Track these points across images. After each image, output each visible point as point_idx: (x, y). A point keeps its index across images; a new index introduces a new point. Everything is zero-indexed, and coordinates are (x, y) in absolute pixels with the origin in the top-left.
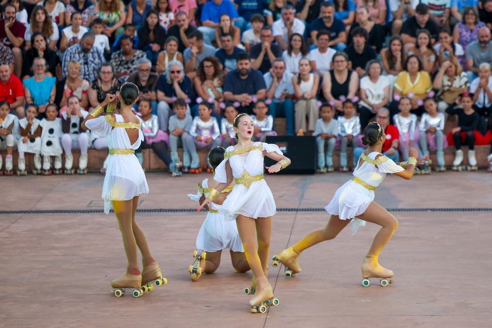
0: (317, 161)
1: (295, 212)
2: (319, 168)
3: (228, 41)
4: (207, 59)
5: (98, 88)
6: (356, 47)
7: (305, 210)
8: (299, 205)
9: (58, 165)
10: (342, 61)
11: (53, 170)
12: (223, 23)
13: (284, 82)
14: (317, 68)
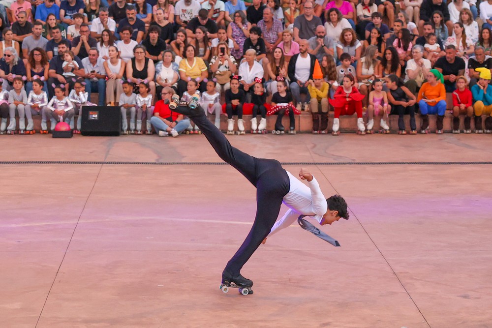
0: (122, 126)
1: (101, 165)
2: (122, 130)
4: (37, 49)
6: (151, 41)
7: (109, 163)
8: (105, 159)
10: (141, 53)
12: (50, 22)
13: (97, 66)
14: (121, 55)
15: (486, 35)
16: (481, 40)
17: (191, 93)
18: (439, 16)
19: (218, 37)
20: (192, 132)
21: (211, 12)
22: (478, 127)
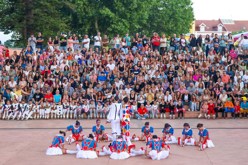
3: (105, 86)
5: (72, 98)
6: (136, 88)
9: (61, 117)
10: (133, 92)
11: (60, 118)
14: (127, 93)
15: (246, 85)
16: (244, 87)
17: (148, 105)
18: (231, 80)
19: (158, 87)
20: (149, 118)
21: (156, 79)
22: (243, 116)
